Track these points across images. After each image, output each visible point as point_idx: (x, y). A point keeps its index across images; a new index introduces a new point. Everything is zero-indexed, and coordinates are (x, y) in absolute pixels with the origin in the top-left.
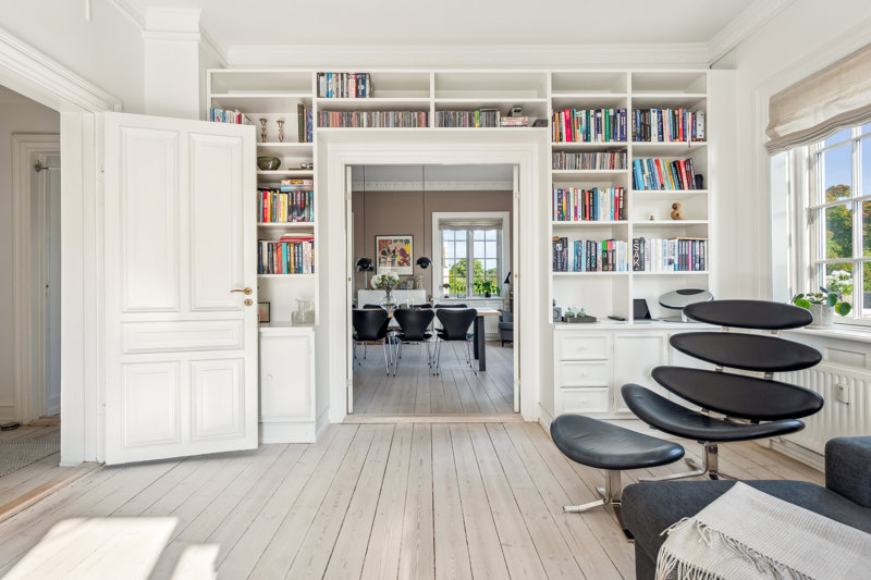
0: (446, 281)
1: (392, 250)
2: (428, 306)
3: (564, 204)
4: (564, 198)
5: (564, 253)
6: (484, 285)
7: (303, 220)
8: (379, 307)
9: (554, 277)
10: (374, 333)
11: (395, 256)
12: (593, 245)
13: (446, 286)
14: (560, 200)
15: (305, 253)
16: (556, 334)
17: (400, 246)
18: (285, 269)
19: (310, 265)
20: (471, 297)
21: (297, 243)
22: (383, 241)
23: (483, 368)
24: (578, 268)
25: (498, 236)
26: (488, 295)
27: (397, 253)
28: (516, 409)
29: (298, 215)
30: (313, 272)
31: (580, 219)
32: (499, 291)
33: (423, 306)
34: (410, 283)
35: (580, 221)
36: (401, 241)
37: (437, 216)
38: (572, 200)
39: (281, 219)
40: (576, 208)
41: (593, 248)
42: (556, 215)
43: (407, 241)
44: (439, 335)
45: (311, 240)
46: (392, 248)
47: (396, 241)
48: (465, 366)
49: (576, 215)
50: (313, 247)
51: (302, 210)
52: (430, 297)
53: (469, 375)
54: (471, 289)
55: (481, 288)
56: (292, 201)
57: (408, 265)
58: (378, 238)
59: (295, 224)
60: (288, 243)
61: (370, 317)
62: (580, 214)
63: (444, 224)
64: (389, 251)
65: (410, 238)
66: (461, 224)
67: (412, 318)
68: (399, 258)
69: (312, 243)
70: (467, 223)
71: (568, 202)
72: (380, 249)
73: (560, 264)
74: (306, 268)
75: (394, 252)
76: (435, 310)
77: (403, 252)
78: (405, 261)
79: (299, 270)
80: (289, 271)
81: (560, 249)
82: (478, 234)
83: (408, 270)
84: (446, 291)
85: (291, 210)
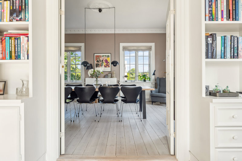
0: (126, 74)
1: (101, 60)
2: (117, 85)
3: (214, 9)
4: (213, 4)
5: (214, 45)
6: (143, 76)
7: (20, 20)
8: (92, 85)
9: (206, 63)
10: (89, 99)
11: (103, 63)
12: (236, 39)
13: (126, 76)
14: (210, 6)
15: (22, 44)
16: (211, 106)
17: (105, 58)
18: (8, 56)
19: (26, 53)
20: (137, 81)
21: (17, 37)
22: (97, 56)
23: (145, 117)
24: (224, 56)
25: (150, 54)
26: (145, 81)
27: (104, 61)
28: (172, 153)
29: (17, 16)
30: (28, 59)
31: (225, 20)
32: (150, 79)
33: (114, 85)
34: (110, 75)
35: (225, 21)
36: (106, 56)
37: (122, 45)
38: (219, 5)
39: (5, 20)
40: (222, 11)
41: (236, 41)
42: (207, 18)
43: (108, 56)
44: (122, 100)
45: (26, 35)
46: (101, 59)
47: (103, 56)
48: (135, 116)
49: (222, 17)
50: (28, 41)
51: (20, 12)
52: (118, 82)
53: (138, 121)
54: (137, 78)
55: (142, 77)
56: (13, 6)
57: (109, 67)
58: (95, 55)
59: (15, 23)
60: (10, 38)
61: (86, 91)
62: (225, 16)
63: (125, 49)
64: (100, 60)
65: (110, 55)
66: (133, 48)
67: (108, 91)
68: (105, 64)
69: (28, 37)
70: (135, 48)
71: (216, 7)
72: (96, 60)
73: (210, 53)
74: (23, 55)
75: (102, 61)
76: (120, 87)
77: (106, 61)
78: (107, 65)
79: (18, 57)
80: (11, 58)
81: (211, 42)
82: (140, 53)
83: (108, 69)
84: (126, 79)
85: (12, 12)
